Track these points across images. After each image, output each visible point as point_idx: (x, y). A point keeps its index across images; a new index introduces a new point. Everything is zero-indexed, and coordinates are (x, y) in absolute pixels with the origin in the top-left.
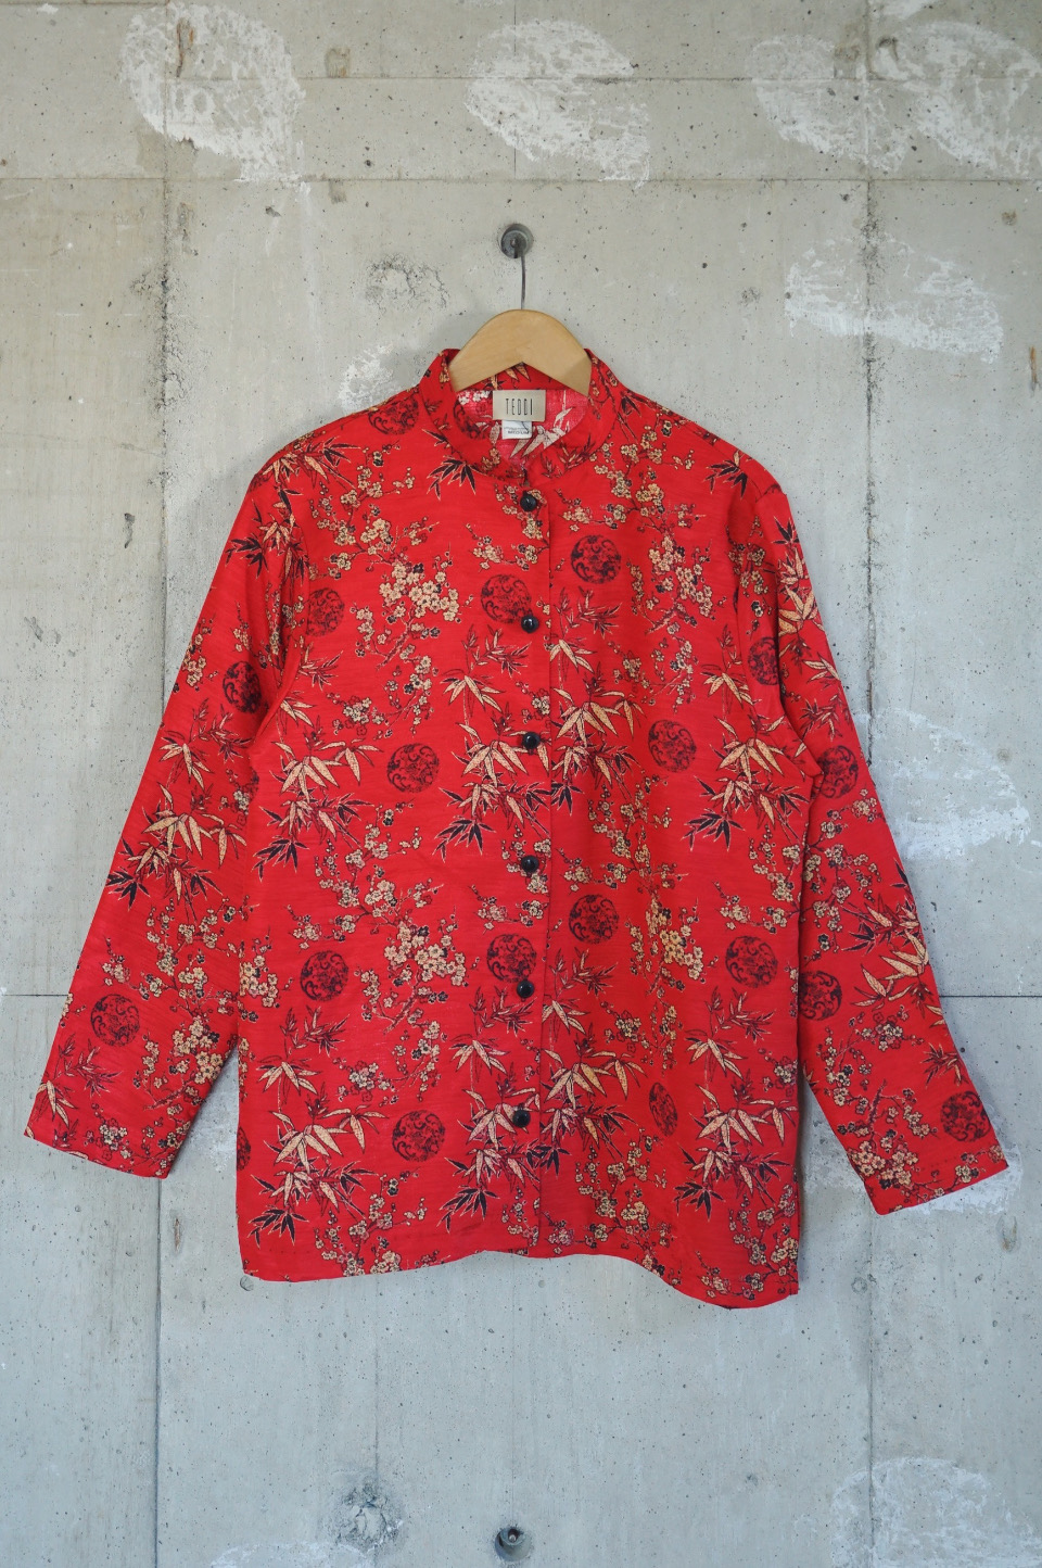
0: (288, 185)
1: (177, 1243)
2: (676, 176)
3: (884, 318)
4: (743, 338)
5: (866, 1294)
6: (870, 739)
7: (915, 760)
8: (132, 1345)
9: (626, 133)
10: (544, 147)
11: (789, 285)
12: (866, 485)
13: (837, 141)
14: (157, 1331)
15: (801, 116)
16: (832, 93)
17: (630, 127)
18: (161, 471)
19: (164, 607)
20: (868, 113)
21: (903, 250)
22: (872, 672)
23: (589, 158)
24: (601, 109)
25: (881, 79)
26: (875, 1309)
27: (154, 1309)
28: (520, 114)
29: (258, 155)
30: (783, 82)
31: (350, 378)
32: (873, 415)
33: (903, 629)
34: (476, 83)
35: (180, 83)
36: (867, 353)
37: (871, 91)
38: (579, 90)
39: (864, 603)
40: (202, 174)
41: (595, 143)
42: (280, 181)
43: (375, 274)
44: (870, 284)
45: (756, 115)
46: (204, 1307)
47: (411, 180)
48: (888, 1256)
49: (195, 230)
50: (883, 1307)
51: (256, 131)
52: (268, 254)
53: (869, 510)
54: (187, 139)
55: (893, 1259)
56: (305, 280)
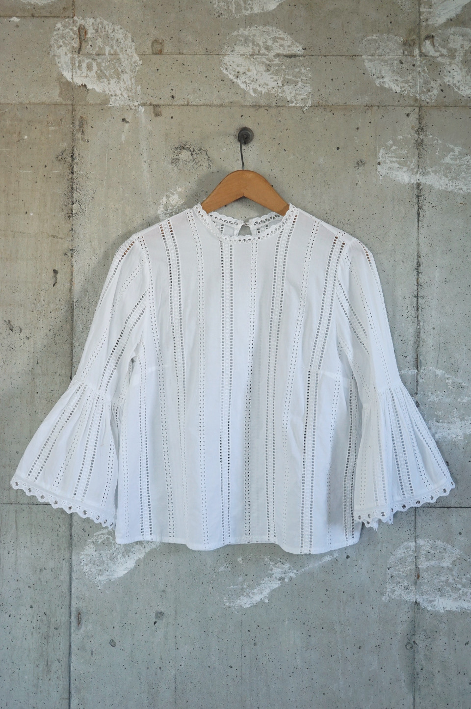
0: (133, 108)
1: (79, 623)
2: (324, 104)
3: (426, 175)
4: (357, 184)
5: (412, 650)
6: (417, 382)
7: (439, 392)
8: (57, 672)
9: (300, 83)
10: (259, 89)
11: (379, 158)
12: (416, 257)
13: (404, 87)
14: (70, 666)
15: (387, 74)
16: (401, 63)
17: (302, 79)
18: (71, 248)
19: (73, 316)
20: (419, 72)
21: (435, 141)
22: (418, 349)
23: (281, 95)
24: (287, 70)
25: (426, 56)
26: (416, 657)
27: (68, 655)
28: (247, 73)
29: (118, 92)
30: (377, 57)
31: (163, 203)
32: (420, 223)
33: (434, 328)
34: (226, 57)
35: (80, 57)
36: (417, 192)
37: (421, 62)
38: (277, 61)
39: (414, 316)
40: (91, 102)
41: (284, 87)
42: (130, 106)
43: (176, 152)
44: (419, 158)
45: (364, 74)
46: (92, 654)
47: (194, 105)
48: (423, 632)
49: (88, 130)
50: (420, 656)
51: (117, 81)
52: (123, 142)
53: (418, 269)
54: (84, 84)
55: (425, 634)
56: (141, 155)
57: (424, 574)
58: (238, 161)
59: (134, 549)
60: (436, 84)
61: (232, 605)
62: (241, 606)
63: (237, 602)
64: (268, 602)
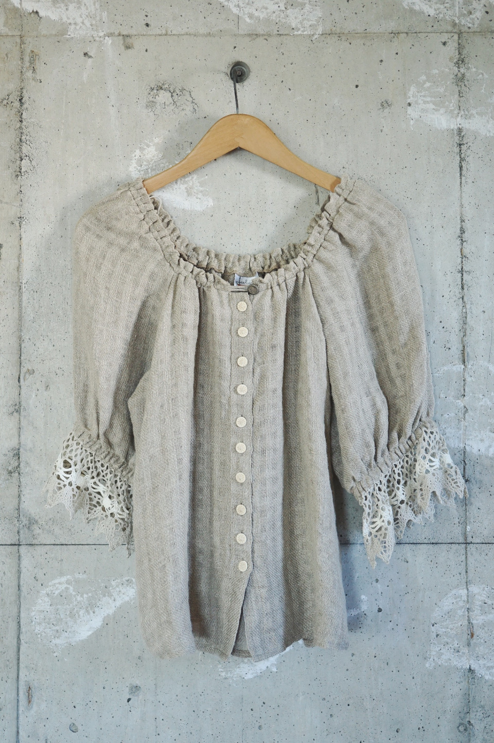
0: (97, 39)
1: (29, 702)
2: (338, 31)
3: (470, 118)
4: (382, 131)
5: (466, 734)
6: (464, 381)
7: (492, 394)
9: (307, 5)
10: (256, 14)
11: (410, 98)
12: (459, 222)
13: (438, 9)
18: (19, 216)
19: (21, 301)
21: (481, 76)
22: (465, 339)
23: (284, 21)
29: (79, 20)
31: (136, 157)
32: (463, 178)
33: (484, 312)
36: (459, 139)
39: (459, 296)
40: (44, 32)
41: (288, 11)
42: (92, 36)
43: (152, 93)
44: (461, 97)
46: (47, 742)
47: (174, 35)
48: (480, 709)
49: (39, 66)
51: (78, 6)
52: (85, 82)
53: (462, 237)
54: (35, 11)
55: (483, 711)
56: (108, 97)
57: (477, 632)
58: (230, 104)
59: (100, 603)
61: (229, 675)
62: (240, 677)
63: (236, 671)
64: (276, 671)
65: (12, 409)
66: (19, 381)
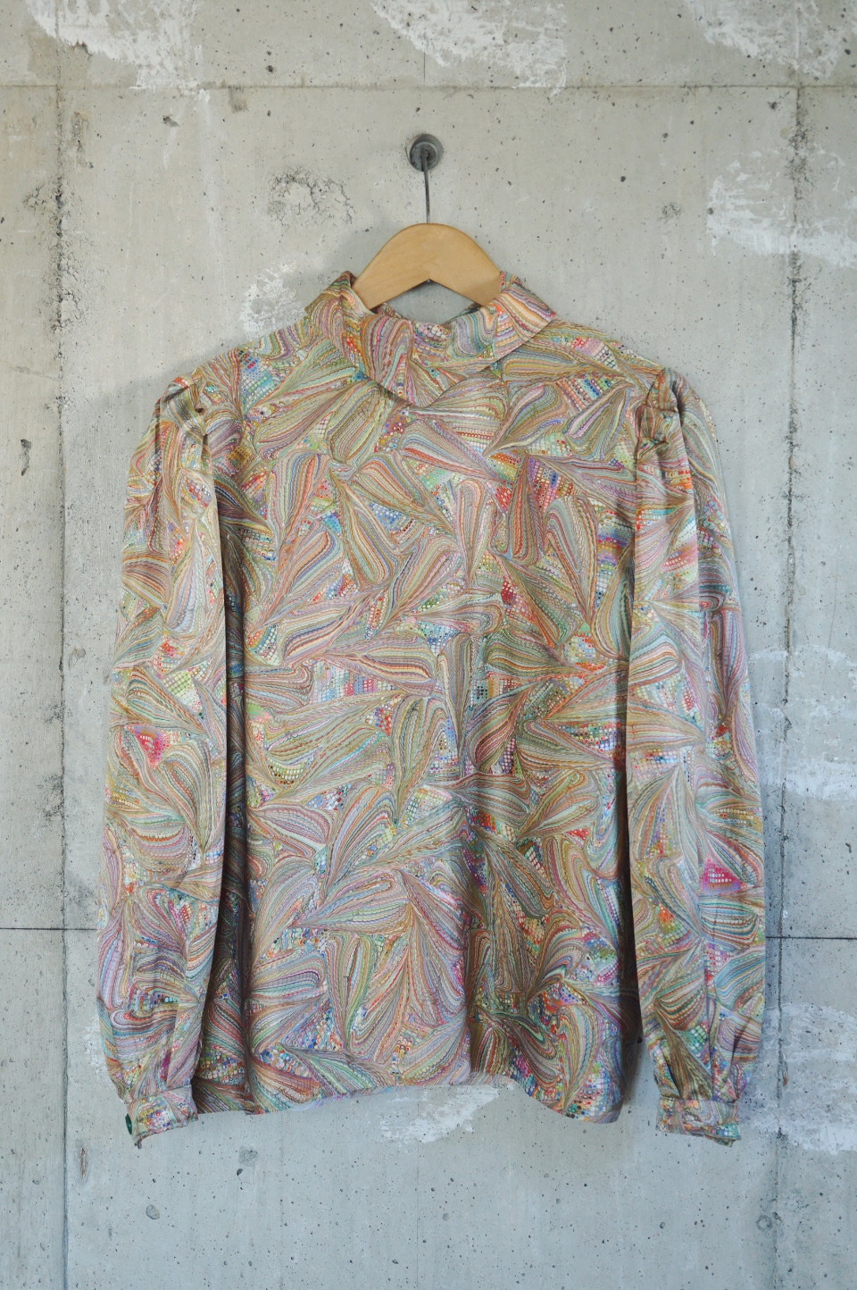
0: (186, 93)
1: (83, 1172)
2: (594, 82)
3: (812, 235)
4: (663, 256)
5: (770, 1232)
6: (787, 676)
7: (833, 699)
8: (39, 1270)
9: (542, 37)
10: (455, 51)
11: (711, 200)
12: (788, 413)
13: (765, 45)
14: (65, 1257)
15: (728, 17)
17: (546, 29)
18: (58, 395)
19: (63, 537)
20: (799, 13)
21: (833, 163)
22: (791, 607)
23: (502, 63)
24: (515, 10)
26: (780, 1246)
27: (61, 1236)
28: (430, 16)
29: (155, 60)
31: (252, 298)
32: (797, 338)
33: (824, 564)
36: (792, 272)
39: (783, 536)
40: (97, 80)
41: (510, 47)
42: (178, 88)
43: (278, 188)
44: (798, 199)
45: (680, 16)
46: (110, 1234)
47: (316, 87)
48: (794, 1195)
49: (90, 140)
50: (787, 1244)
51: (153, 34)
52: (166, 167)
53: (790, 439)
54: (81, 43)
55: (798, 1198)
56: (205, 194)
57: (794, 1076)
58: (409, 208)
60: (834, 37)
61: (397, 1137)
62: (415, 1139)
63: (407, 1130)
64: (472, 1131)
65: (50, 713)
66: (61, 667)
